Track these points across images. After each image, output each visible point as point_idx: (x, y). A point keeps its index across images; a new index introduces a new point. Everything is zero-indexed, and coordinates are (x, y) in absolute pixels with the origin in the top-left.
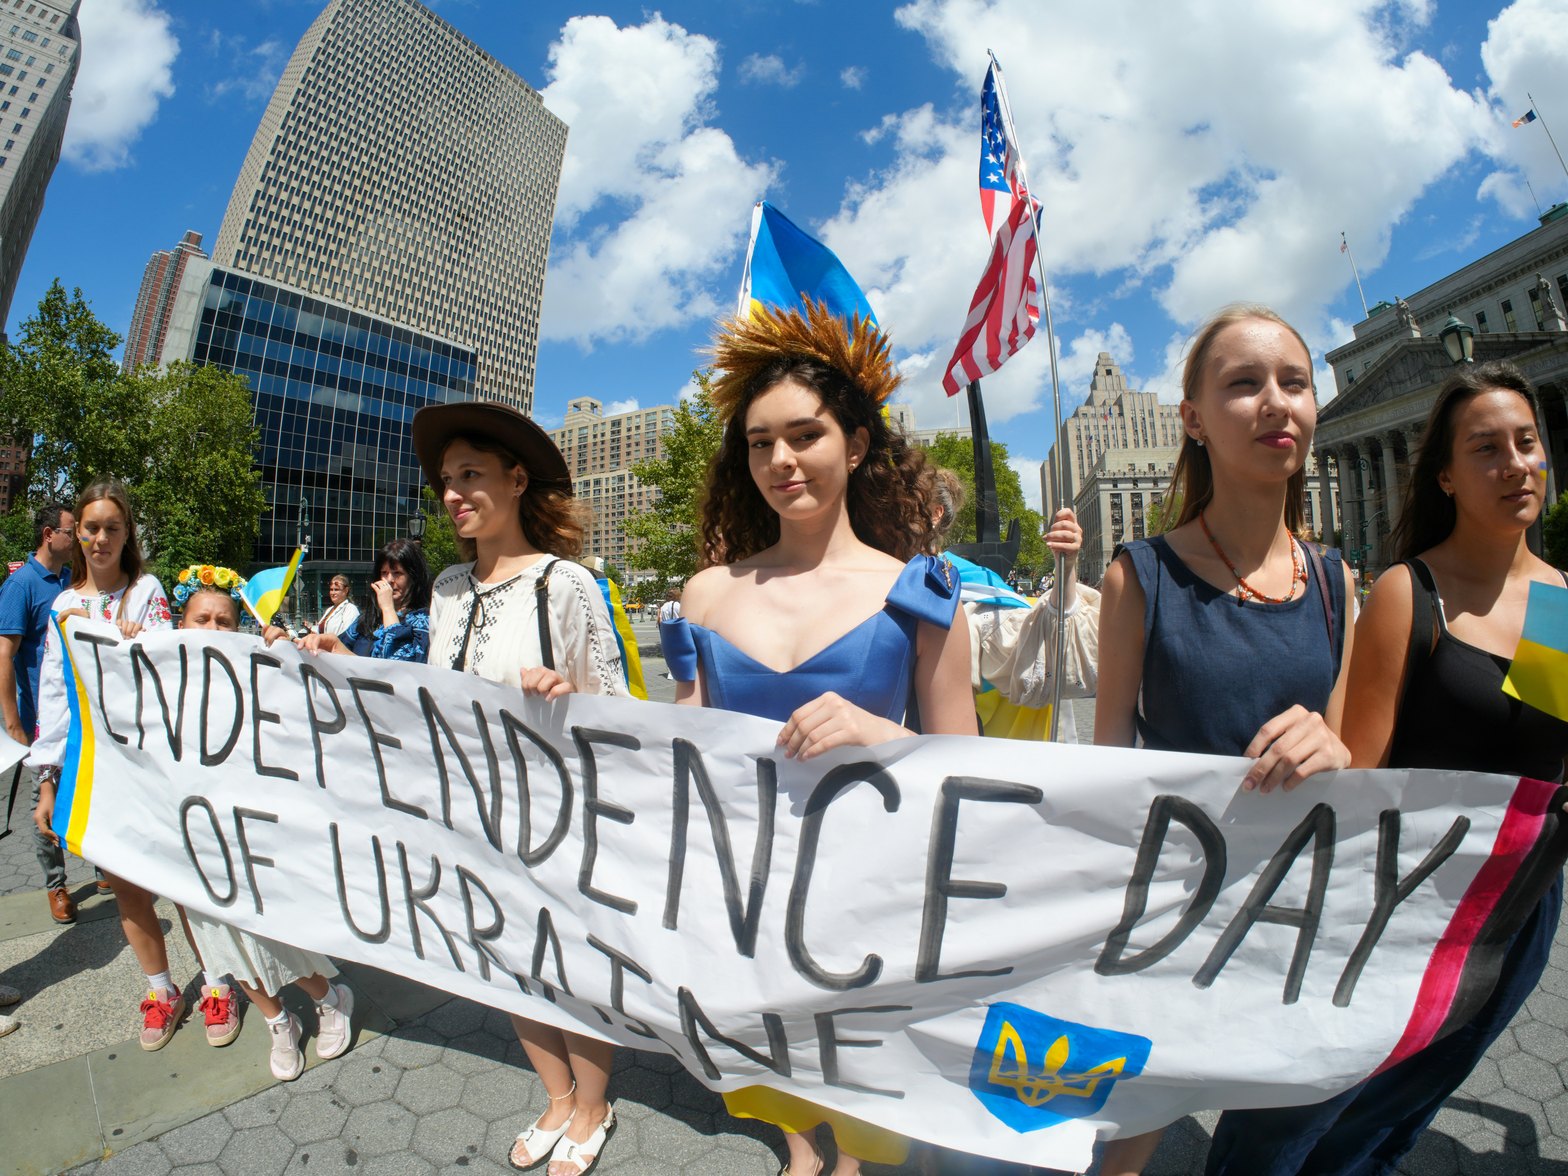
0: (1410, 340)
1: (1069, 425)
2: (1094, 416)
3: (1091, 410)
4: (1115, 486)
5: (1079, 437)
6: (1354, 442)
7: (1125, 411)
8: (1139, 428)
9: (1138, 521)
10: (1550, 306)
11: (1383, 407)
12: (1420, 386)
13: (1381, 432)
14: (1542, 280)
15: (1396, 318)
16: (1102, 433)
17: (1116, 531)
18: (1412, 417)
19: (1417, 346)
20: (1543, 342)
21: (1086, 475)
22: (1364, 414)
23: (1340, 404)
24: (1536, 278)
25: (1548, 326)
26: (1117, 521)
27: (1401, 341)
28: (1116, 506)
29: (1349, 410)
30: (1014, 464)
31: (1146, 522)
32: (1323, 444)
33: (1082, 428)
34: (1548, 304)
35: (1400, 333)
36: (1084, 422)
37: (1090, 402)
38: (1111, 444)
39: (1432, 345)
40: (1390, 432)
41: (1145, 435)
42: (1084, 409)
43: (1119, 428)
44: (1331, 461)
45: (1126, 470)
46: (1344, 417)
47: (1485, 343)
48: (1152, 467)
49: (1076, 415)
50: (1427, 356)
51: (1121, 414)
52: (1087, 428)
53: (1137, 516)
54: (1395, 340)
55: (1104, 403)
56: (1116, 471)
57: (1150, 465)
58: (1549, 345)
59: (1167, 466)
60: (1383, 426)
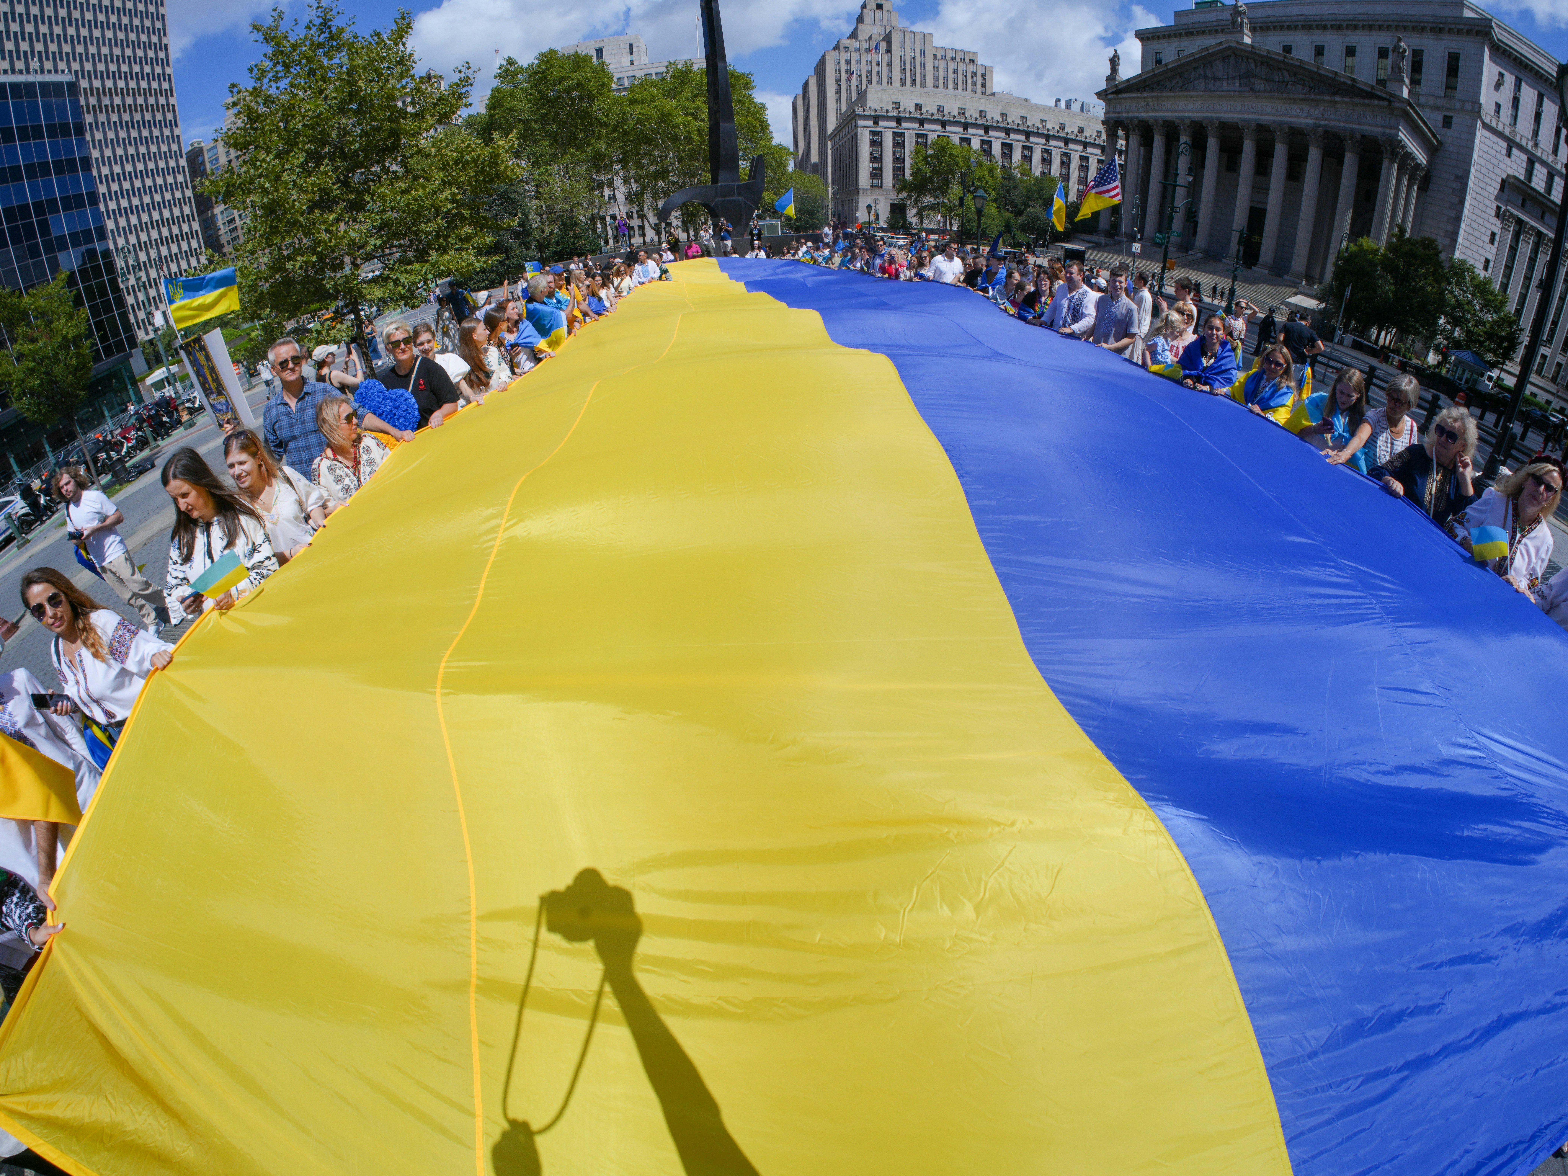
0: (1238, 43)
1: (827, 58)
2: (857, 50)
3: (855, 44)
4: (876, 123)
5: (838, 71)
6: (1151, 121)
7: (894, 48)
8: (908, 67)
9: (899, 160)
10: (1400, 70)
11: (1191, 96)
12: (1237, 89)
13: (1183, 119)
14: (1402, 44)
15: (1229, 18)
16: (865, 68)
17: (874, 169)
18: (1220, 115)
19: (1245, 51)
20: (1380, 98)
21: (843, 110)
22: (1168, 97)
23: (1144, 81)
24: (1396, 40)
25: (1391, 87)
26: (876, 159)
27: (1228, 41)
28: (876, 143)
29: (1152, 89)
30: (759, 97)
31: (909, 162)
32: (1116, 115)
33: (843, 62)
34: (1399, 68)
35: (1230, 33)
36: (844, 56)
37: (854, 35)
38: (875, 79)
39: (1262, 56)
40: (1193, 122)
41: (913, 74)
42: (846, 42)
43: (884, 64)
44: (1121, 133)
45: (890, 108)
46: (1145, 95)
47: (1320, 74)
48: (918, 107)
49: (837, 48)
50: (1253, 64)
51: (889, 51)
52: (848, 62)
53: (898, 155)
54: (1221, 38)
55: (870, 38)
56: (878, 108)
57: (916, 105)
58: (1386, 103)
59: (936, 108)
60: (1186, 114)
